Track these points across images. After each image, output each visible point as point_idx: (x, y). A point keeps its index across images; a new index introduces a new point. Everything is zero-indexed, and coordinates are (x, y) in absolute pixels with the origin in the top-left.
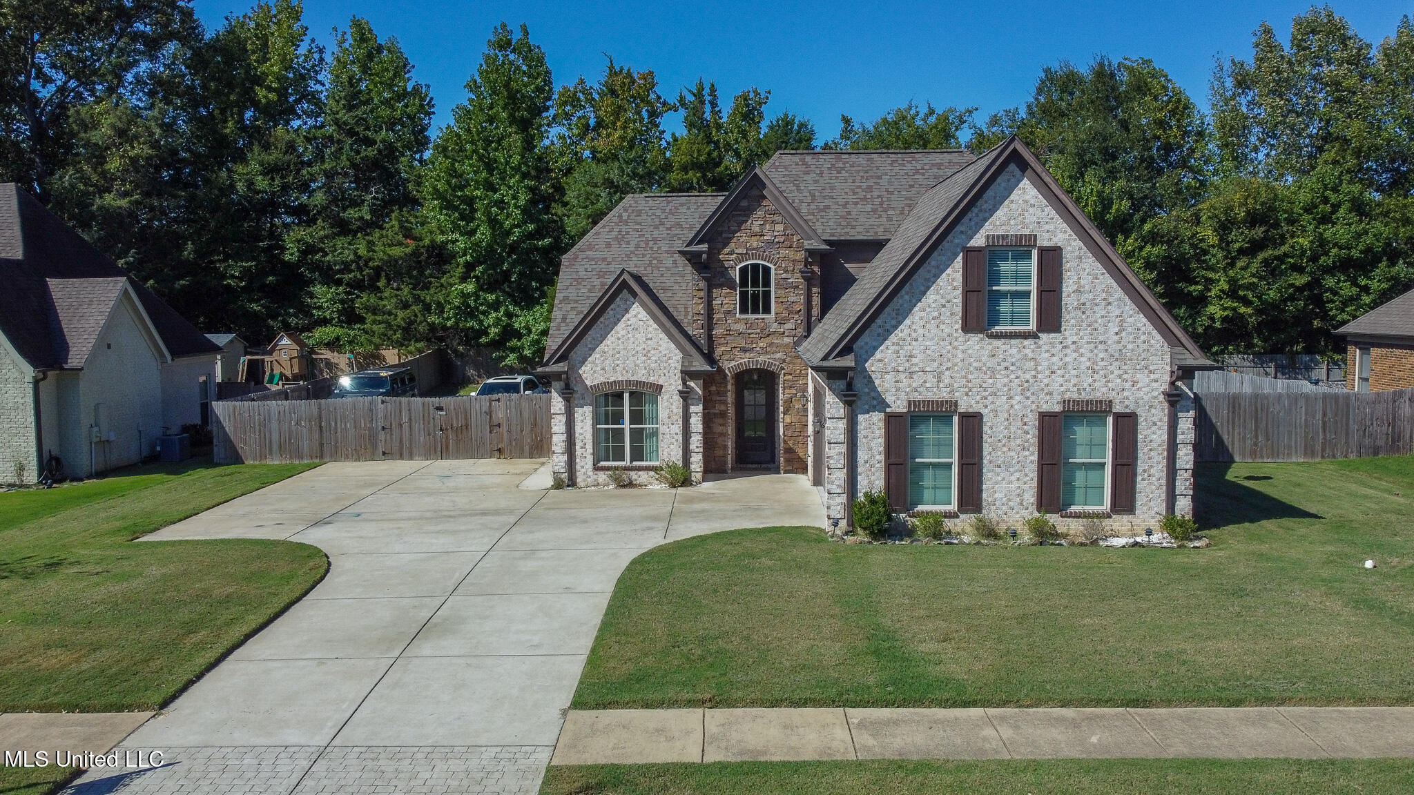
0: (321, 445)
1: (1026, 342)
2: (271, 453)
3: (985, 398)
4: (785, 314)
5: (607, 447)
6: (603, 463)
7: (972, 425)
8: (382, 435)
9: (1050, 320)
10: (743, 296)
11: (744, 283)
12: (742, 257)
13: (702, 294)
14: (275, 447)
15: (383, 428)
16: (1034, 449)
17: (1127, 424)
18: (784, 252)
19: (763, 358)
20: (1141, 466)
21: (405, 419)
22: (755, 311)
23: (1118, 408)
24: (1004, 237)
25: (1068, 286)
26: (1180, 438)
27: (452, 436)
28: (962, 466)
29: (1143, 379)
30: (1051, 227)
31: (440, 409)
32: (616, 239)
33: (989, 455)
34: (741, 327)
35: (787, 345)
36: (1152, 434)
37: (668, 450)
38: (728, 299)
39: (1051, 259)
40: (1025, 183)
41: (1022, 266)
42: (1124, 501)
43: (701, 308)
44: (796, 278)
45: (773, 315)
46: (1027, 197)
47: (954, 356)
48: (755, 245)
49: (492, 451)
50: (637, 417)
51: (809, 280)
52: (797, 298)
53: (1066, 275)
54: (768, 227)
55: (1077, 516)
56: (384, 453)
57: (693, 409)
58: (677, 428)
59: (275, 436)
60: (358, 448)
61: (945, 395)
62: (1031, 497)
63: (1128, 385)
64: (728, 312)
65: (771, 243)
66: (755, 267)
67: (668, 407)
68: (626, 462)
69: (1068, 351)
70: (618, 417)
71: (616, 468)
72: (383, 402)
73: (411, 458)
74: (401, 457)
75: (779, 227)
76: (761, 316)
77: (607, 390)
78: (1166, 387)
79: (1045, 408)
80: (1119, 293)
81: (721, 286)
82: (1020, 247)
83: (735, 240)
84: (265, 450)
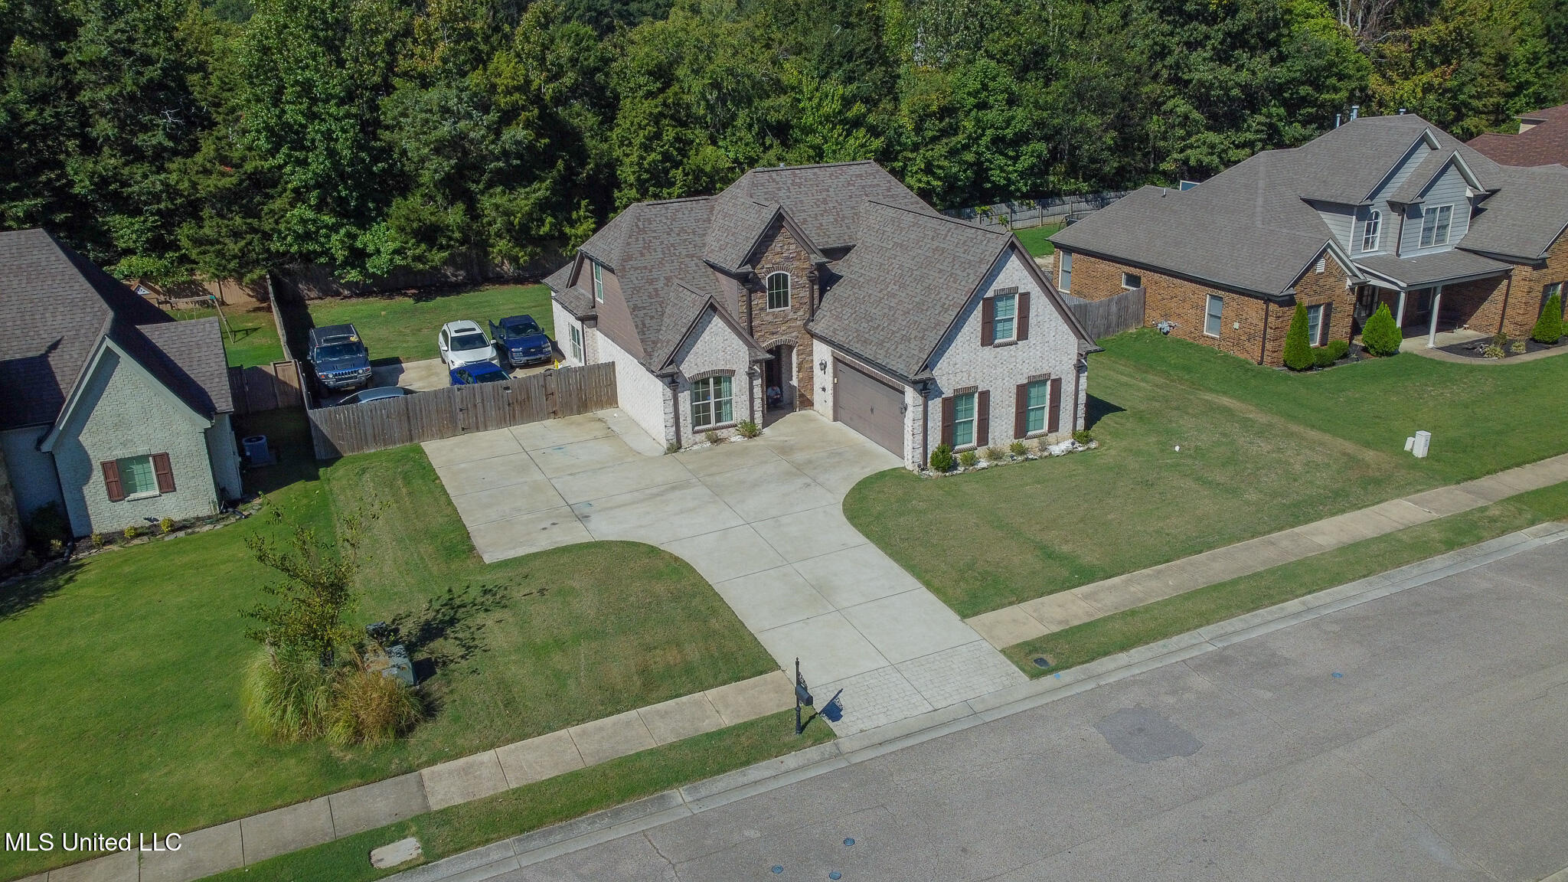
0: (410, 431)
1: (1012, 347)
2: (367, 443)
3: (991, 381)
4: (798, 305)
5: (700, 417)
6: (697, 428)
7: (985, 396)
8: (460, 416)
9: (1023, 334)
10: (771, 296)
11: (771, 288)
12: (769, 270)
13: (745, 298)
14: (369, 438)
15: (461, 410)
16: (1014, 406)
17: (1057, 384)
18: (796, 264)
19: (784, 338)
20: (1062, 405)
21: (479, 400)
22: (779, 306)
23: (1053, 377)
24: (1003, 290)
25: (1032, 314)
26: (1080, 387)
27: (517, 408)
28: (979, 421)
29: (1065, 359)
30: (1025, 281)
31: (507, 388)
32: (644, 248)
33: (993, 412)
34: (770, 318)
35: (799, 326)
36: (1068, 388)
37: (740, 412)
38: (760, 300)
39: (1025, 298)
40: (1014, 258)
41: (1009, 302)
42: (1054, 426)
43: (744, 309)
44: (804, 280)
45: (790, 307)
46: (1014, 266)
47: (977, 360)
48: (778, 260)
49: (549, 413)
50: (718, 394)
51: (812, 282)
52: (805, 293)
53: (1032, 307)
54: (786, 247)
55: (1035, 437)
56: (463, 429)
57: (755, 383)
58: (746, 397)
59: (369, 431)
60: (442, 428)
61: (972, 384)
62: (1011, 432)
63: (1058, 363)
64: (762, 309)
65: (787, 258)
66: (778, 275)
67: (739, 386)
68: (712, 425)
69: (1031, 349)
70: (706, 396)
71: (709, 430)
72: (459, 389)
73: (486, 429)
74: (478, 430)
75: (793, 247)
76: (782, 309)
77: (699, 378)
78: (1075, 362)
79: (1020, 382)
80: (1056, 314)
81: (756, 291)
82: (1008, 294)
83: (764, 258)
84: (362, 442)
